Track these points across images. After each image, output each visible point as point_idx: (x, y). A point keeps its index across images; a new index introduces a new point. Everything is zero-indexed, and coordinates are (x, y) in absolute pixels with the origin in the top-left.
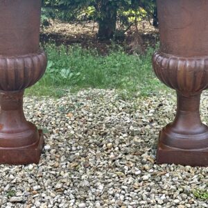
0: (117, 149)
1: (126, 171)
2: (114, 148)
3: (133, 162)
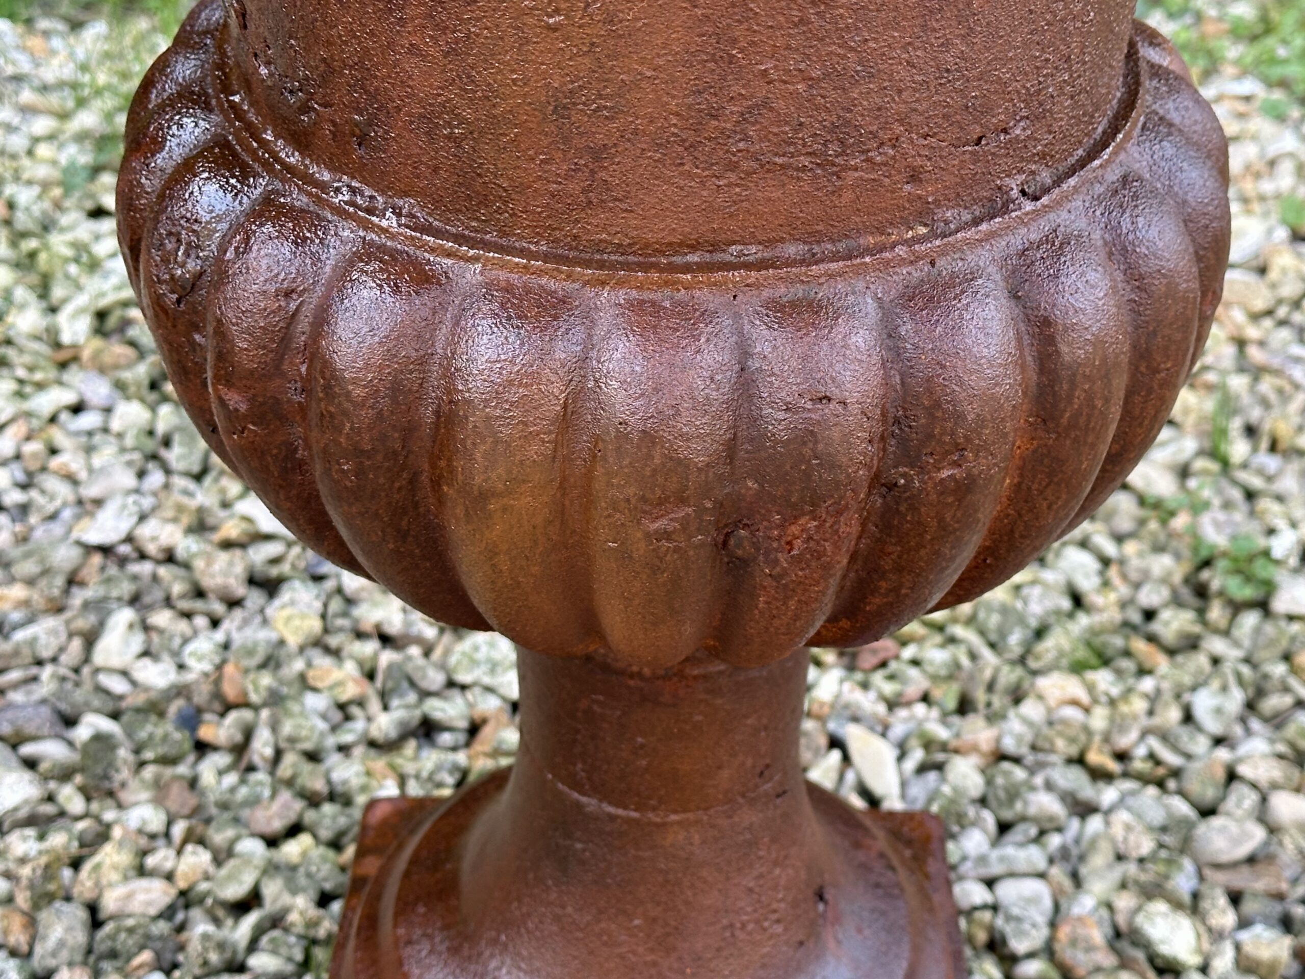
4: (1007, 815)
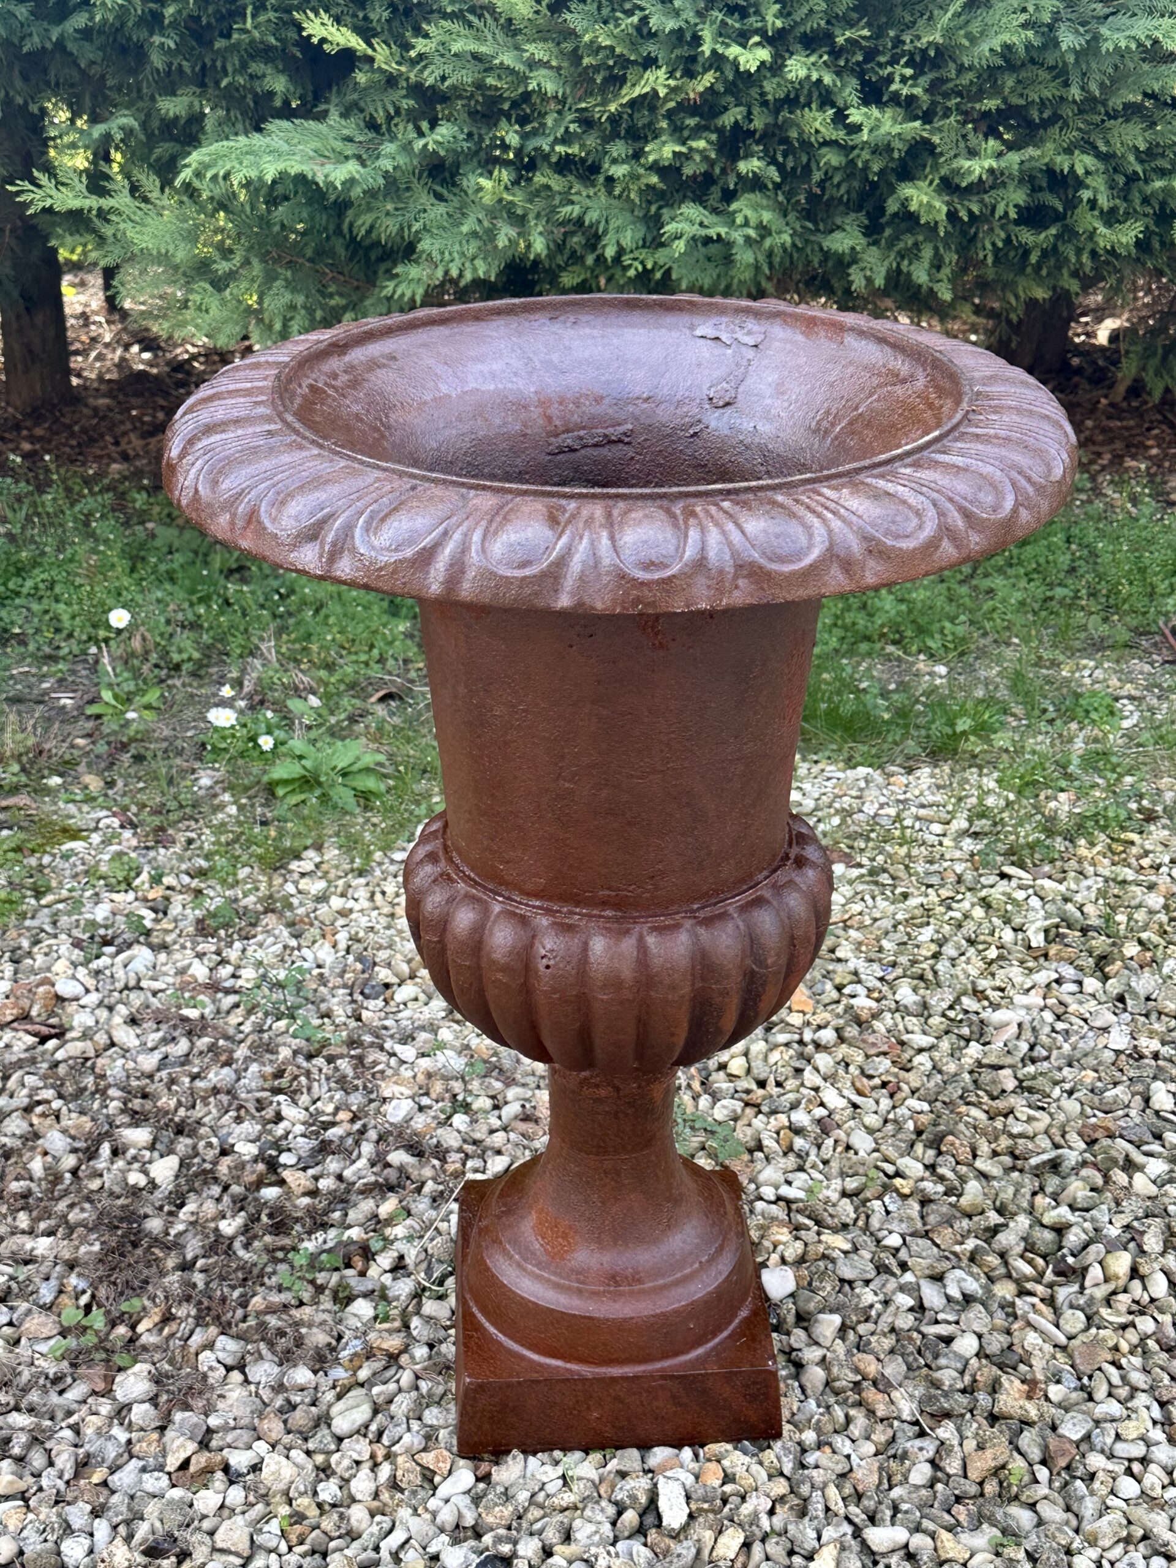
0: (1160, 1285)
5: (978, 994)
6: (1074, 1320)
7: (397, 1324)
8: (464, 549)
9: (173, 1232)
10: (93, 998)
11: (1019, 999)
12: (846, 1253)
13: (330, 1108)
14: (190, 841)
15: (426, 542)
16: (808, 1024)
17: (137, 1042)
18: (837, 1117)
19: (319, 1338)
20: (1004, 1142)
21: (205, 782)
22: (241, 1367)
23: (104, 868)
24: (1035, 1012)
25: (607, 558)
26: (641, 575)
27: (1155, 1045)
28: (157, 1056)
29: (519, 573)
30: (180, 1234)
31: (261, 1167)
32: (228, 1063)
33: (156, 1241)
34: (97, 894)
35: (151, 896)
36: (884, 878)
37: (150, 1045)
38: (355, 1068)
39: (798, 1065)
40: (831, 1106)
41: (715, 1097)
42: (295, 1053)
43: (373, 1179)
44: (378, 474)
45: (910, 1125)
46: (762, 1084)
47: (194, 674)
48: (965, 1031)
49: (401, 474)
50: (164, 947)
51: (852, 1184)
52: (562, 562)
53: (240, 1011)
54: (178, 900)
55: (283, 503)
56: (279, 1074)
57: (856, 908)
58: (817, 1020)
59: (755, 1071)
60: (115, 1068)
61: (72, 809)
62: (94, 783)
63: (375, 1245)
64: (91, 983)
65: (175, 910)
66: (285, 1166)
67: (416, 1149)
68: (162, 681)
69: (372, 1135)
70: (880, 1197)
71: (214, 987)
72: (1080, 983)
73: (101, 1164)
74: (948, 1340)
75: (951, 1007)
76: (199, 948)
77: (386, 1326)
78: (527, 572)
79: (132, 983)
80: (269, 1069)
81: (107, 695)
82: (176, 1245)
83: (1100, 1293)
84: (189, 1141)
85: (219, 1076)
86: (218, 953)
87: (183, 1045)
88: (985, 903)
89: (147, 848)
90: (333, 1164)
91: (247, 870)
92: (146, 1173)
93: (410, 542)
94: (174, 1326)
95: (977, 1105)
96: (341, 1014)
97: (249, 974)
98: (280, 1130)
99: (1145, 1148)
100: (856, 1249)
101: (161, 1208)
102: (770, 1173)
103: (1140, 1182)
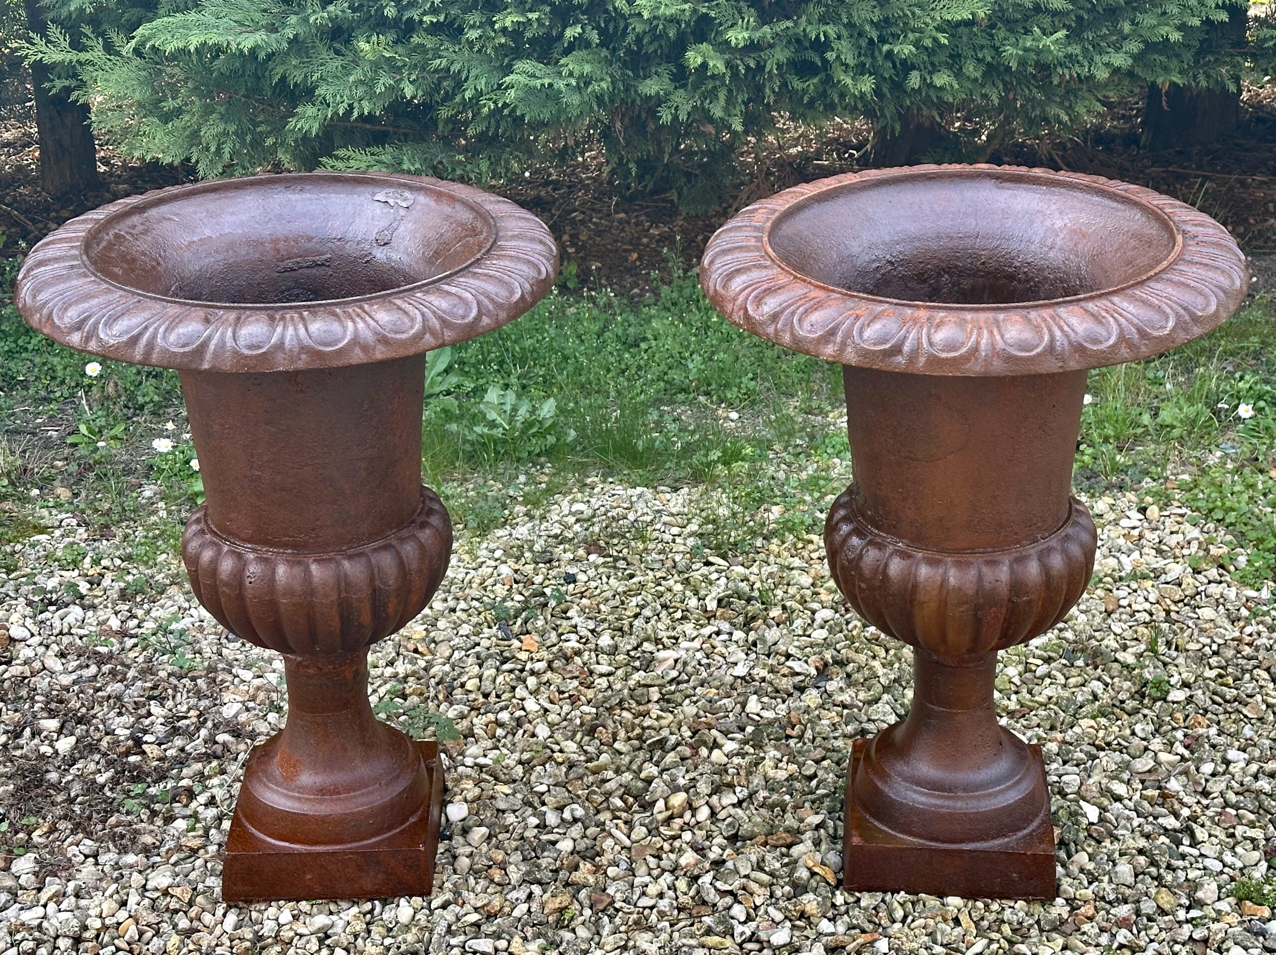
0: (703, 813)
1: (739, 929)
2: (694, 810)
3: (762, 885)
4: (1066, 758)
5: (658, 641)
6: (639, 832)
7: (201, 832)
8: (154, 336)
9: (64, 781)
10: (37, 639)
11: (684, 644)
12: (507, 795)
13: (184, 708)
14: (126, 536)
15: (135, 332)
16: (532, 659)
17: (62, 668)
18: (530, 716)
19: (148, 839)
20: (638, 731)
21: (147, 493)
22: (95, 856)
23: (59, 554)
24: (690, 653)
25: (230, 342)
26: (247, 352)
27: (764, 673)
28: (74, 676)
29: (182, 350)
30: (68, 782)
31: (130, 743)
32: (121, 681)
33: (52, 786)
34: (52, 572)
35: (90, 573)
36: (621, 564)
37: (70, 669)
38: (209, 684)
39: (514, 684)
40: (528, 709)
41: (451, 704)
42: (169, 675)
43: (204, 750)
44: (122, 293)
45: (578, 721)
46: (486, 696)
47: (153, 413)
48: (637, 664)
49: (133, 293)
50: (94, 607)
51: (526, 756)
52: (204, 345)
53: (138, 649)
54: (109, 576)
55: (66, 309)
56: (155, 687)
57: (593, 584)
58: (536, 656)
59: (483, 688)
60: (42, 683)
61: (45, 512)
62: (64, 493)
63: (197, 789)
64: (35, 630)
65: (106, 582)
66: (146, 743)
67: (237, 733)
68: (129, 418)
69: (209, 724)
70: (543, 765)
71: (123, 634)
72: (731, 634)
73: (22, 741)
74: (554, 843)
75: (635, 649)
76: (117, 608)
77: (193, 834)
78: (186, 349)
79: (65, 630)
80: (149, 685)
81: (83, 429)
82: (67, 788)
83: (660, 817)
84: (84, 727)
85: (115, 688)
86: (130, 611)
87: (93, 669)
88: (686, 582)
89: (95, 540)
90: (179, 742)
91: (164, 556)
92: (53, 747)
93: (127, 332)
94: (56, 834)
95: (629, 710)
96: (207, 652)
97: (150, 625)
98: (147, 722)
99: (730, 736)
100: (513, 794)
101: (59, 767)
102: (473, 750)
103: (717, 755)
